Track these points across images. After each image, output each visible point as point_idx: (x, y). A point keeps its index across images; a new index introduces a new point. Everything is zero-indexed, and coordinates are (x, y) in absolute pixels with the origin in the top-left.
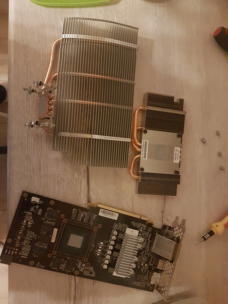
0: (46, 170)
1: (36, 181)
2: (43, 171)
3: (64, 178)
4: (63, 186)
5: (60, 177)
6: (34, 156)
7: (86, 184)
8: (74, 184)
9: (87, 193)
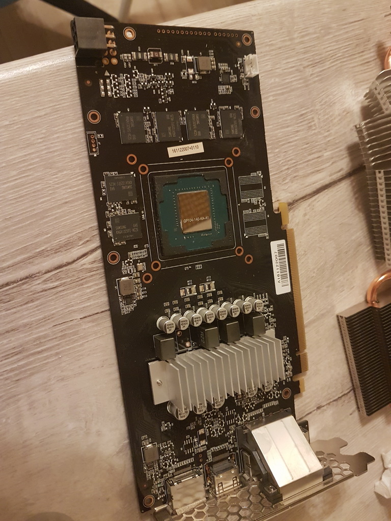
0: (317, 79)
1: (288, 63)
2: (311, 73)
3: (314, 128)
4: (298, 131)
5: (313, 118)
6: (332, 43)
7: (318, 185)
8: (310, 155)
9: (301, 196)
